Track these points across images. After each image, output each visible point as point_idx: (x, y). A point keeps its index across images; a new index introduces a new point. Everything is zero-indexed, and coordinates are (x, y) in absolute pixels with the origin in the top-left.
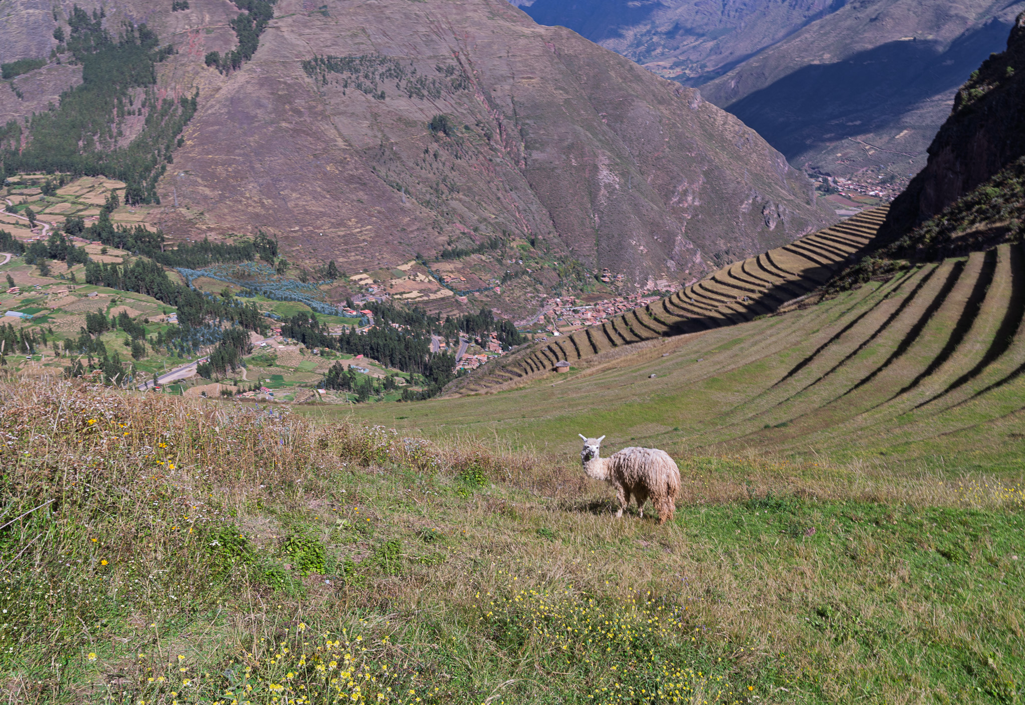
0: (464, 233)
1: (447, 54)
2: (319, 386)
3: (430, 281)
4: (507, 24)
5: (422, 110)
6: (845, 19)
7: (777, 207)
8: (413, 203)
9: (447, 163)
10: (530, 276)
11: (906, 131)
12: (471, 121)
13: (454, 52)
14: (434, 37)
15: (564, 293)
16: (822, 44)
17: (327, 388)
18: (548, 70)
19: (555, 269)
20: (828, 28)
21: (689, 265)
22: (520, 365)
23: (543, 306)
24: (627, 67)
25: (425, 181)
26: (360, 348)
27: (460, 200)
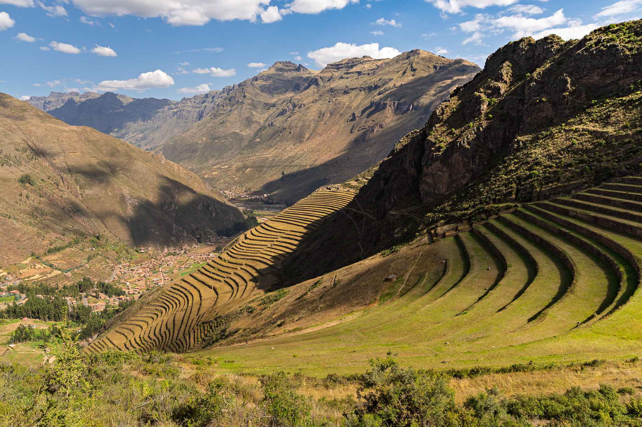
0: (57, 238)
1: (19, 142)
2: (9, 343)
3: (44, 267)
4: (53, 125)
5: (12, 172)
6: (209, 123)
7: (214, 205)
8: (21, 225)
9: (35, 200)
10: (101, 255)
11: (249, 169)
12: (44, 176)
13: (24, 141)
14: (9, 133)
15: (122, 262)
16: (201, 134)
17: (15, 342)
18: (84, 148)
19: (114, 250)
20: (201, 127)
21: (182, 238)
22: (158, 301)
23: (113, 271)
24: (126, 145)
25: (24, 212)
26: (24, 313)
27: (49, 220)
